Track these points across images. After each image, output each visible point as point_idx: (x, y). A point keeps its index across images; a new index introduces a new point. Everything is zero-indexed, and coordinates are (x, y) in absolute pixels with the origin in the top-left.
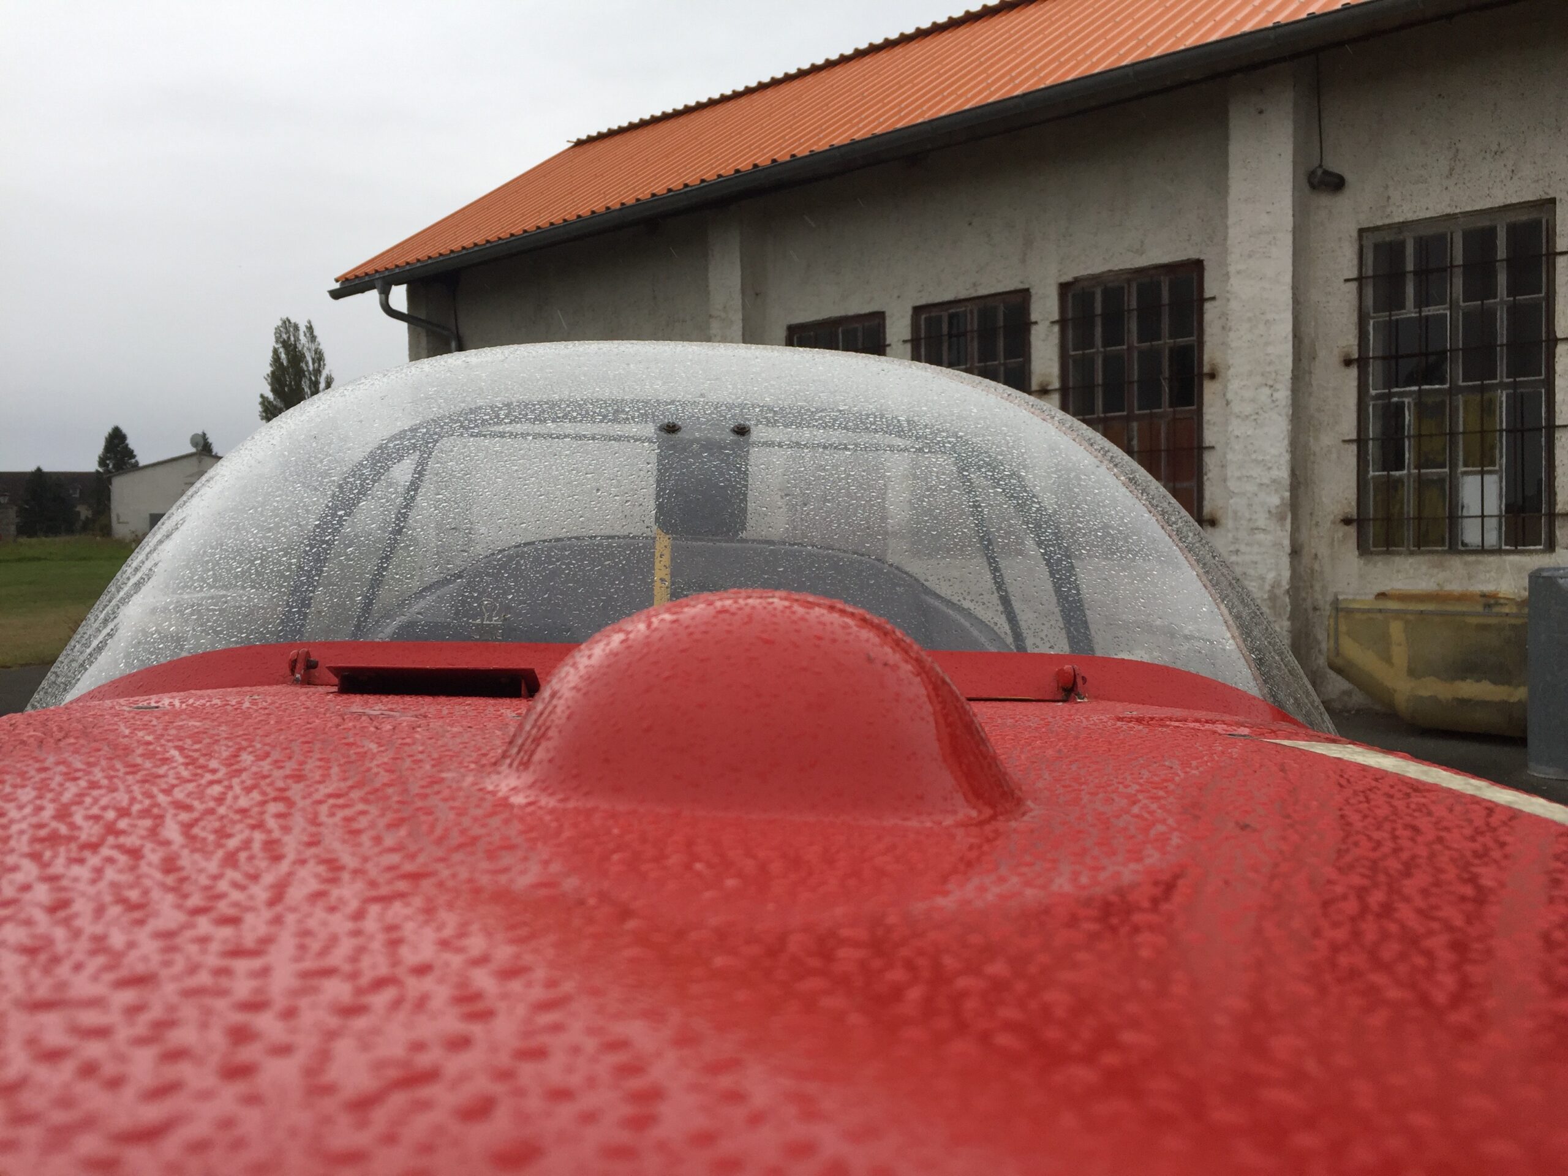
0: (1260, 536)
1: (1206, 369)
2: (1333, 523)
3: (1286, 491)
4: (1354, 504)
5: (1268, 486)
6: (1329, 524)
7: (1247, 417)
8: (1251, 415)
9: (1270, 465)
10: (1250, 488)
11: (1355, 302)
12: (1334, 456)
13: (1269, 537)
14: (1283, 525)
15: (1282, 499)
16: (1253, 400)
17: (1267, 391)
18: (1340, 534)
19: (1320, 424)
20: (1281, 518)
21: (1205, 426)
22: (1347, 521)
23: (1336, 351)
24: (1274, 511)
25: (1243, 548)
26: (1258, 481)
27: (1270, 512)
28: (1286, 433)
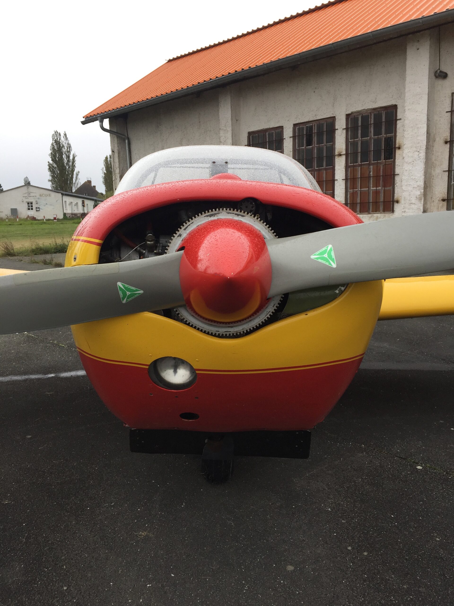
0: (413, 206)
1: (397, 146)
2: (439, 201)
3: (422, 189)
4: (446, 194)
5: (416, 188)
6: (437, 201)
7: (410, 163)
8: (411, 162)
9: (417, 180)
10: (410, 188)
11: (450, 120)
12: (440, 176)
13: (416, 206)
14: (421, 202)
15: (421, 192)
16: (412, 157)
17: (417, 153)
18: (441, 205)
19: (436, 165)
20: (420, 199)
21: (396, 167)
22: (443, 200)
23: (442, 138)
24: (418, 197)
25: (407, 210)
26: (413, 186)
27: (416, 197)
28: (423, 168)
